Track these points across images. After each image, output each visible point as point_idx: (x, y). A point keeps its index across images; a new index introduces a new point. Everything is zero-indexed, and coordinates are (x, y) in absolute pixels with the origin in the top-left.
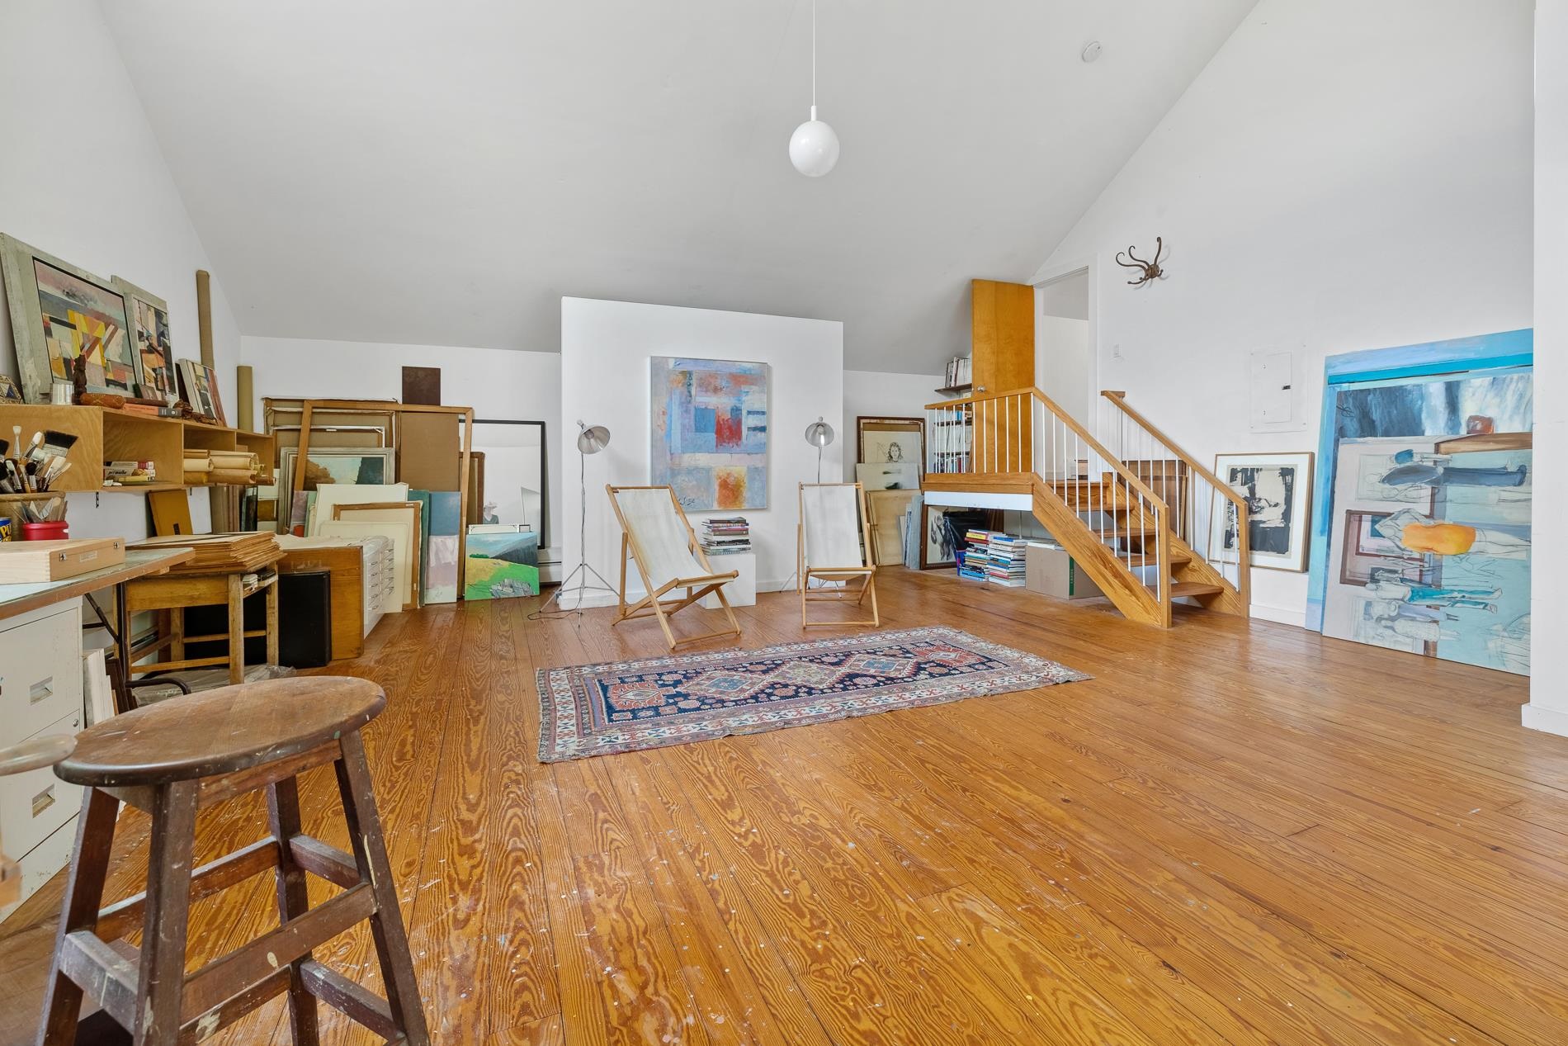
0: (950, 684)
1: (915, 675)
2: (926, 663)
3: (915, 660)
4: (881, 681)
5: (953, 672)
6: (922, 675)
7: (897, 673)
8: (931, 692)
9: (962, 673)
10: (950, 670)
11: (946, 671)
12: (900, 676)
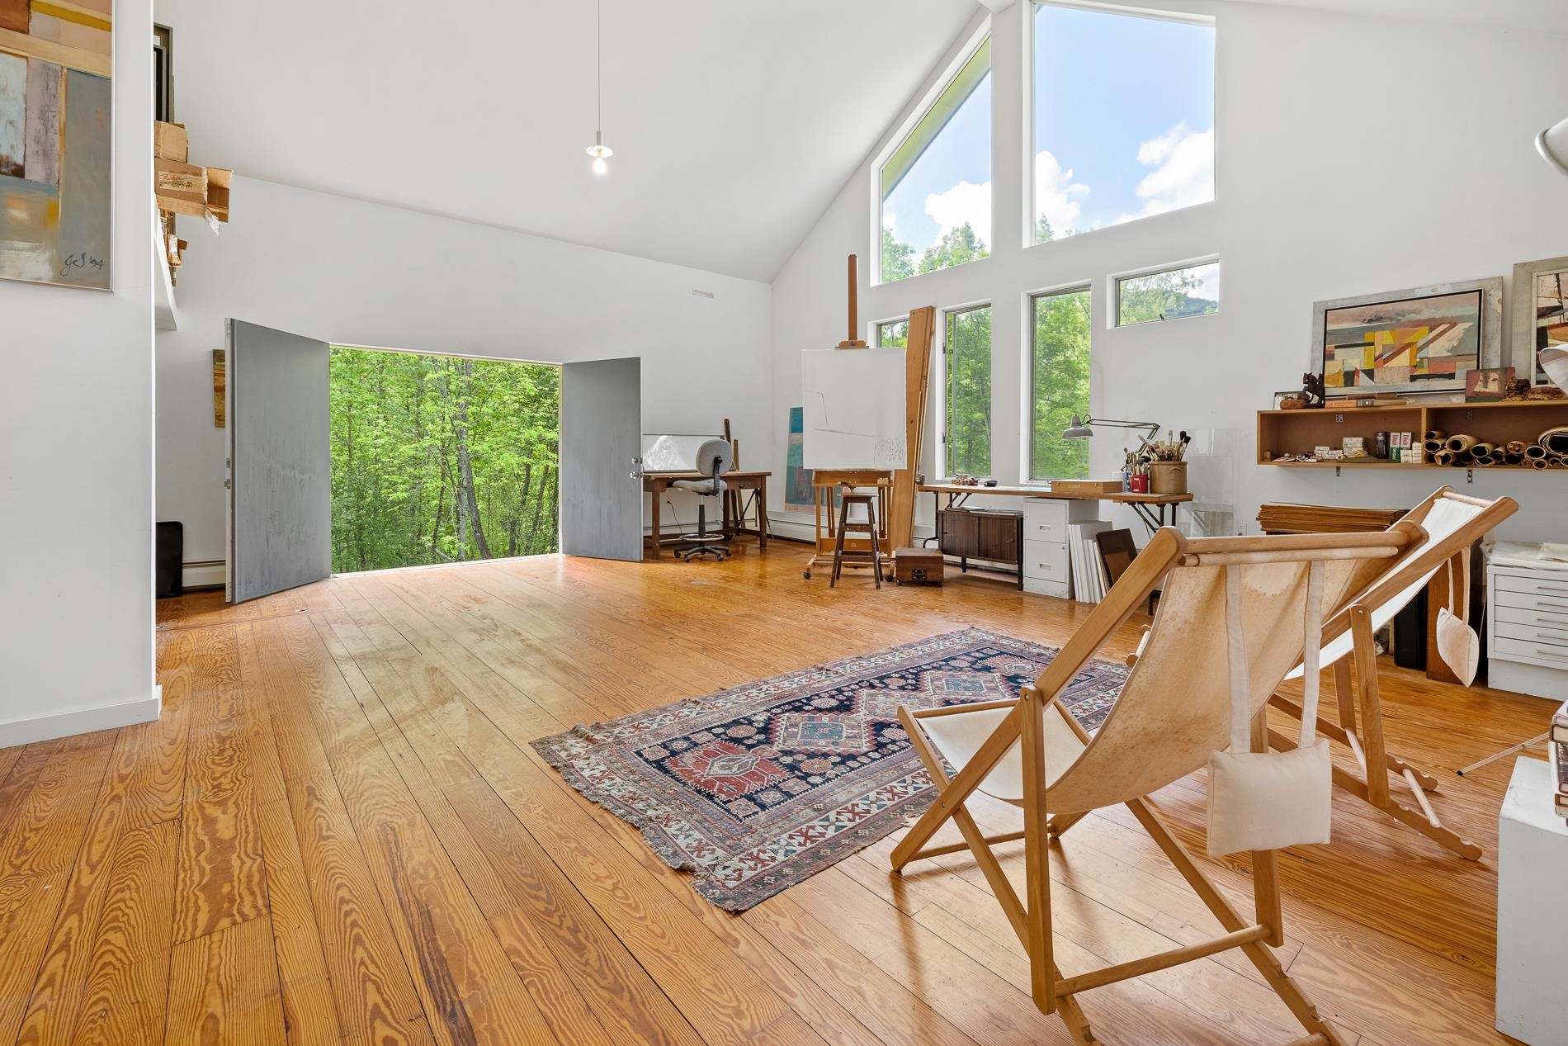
0: (727, 711)
1: (770, 719)
2: (760, 742)
3: (775, 748)
4: (806, 704)
5: (721, 730)
6: (760, 718)
7: (793, 720)
8: (748, 696)
9: (709, 730)
10: (725, 733)
11: (731, 732)
12: (787, 714)
